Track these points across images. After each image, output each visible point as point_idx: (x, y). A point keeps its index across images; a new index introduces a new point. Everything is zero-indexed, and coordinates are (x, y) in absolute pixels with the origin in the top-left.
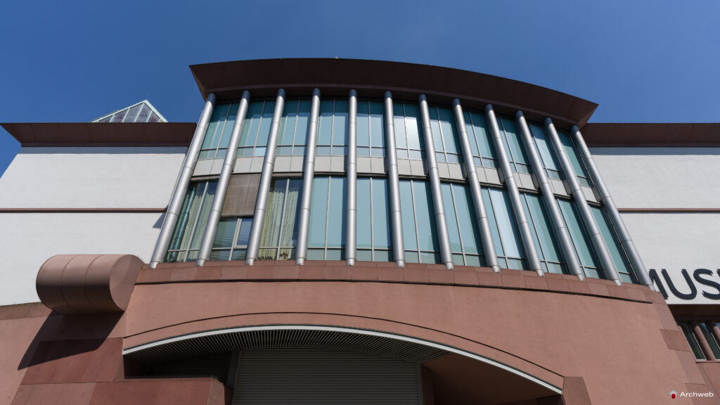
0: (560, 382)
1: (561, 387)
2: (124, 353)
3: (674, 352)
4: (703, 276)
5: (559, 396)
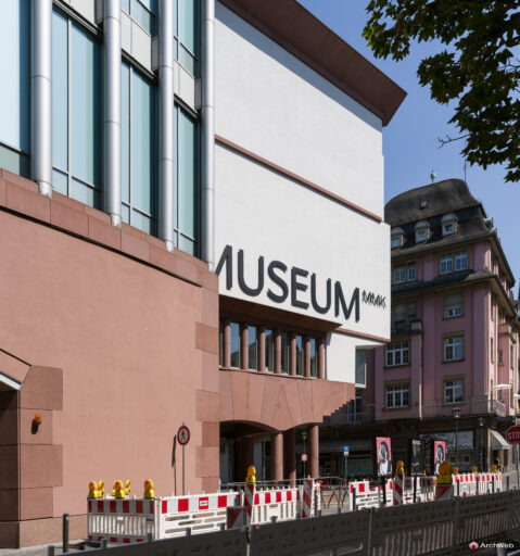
0: (21, 372)
1: (21, 379)
3: (200, 352)
4: (277, 271)
5: (14, 391)
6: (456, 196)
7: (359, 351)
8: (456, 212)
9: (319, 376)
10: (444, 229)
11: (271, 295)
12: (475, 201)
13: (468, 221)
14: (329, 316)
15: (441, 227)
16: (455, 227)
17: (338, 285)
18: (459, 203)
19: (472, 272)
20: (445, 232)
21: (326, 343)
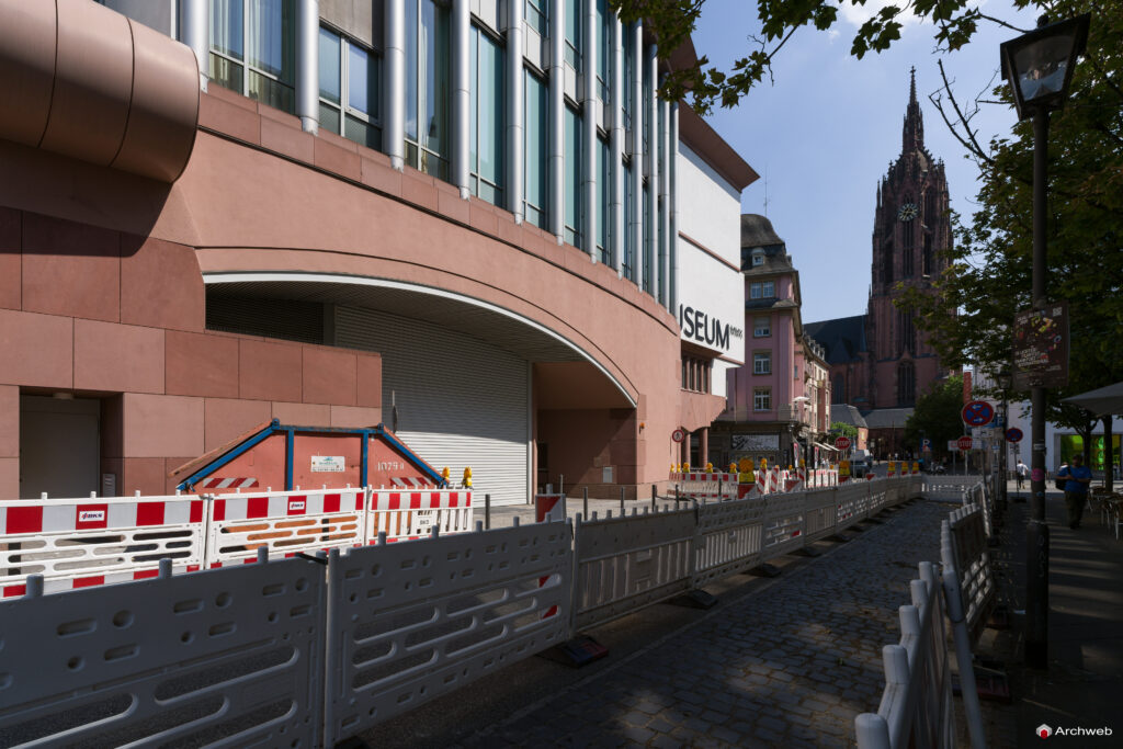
2: (208, 279)
5: (634, 409)
6: (762, 232)
7: (728, 371)
8: (764, 247)
9: (707, 391)
10: (754, 260)
11: (686, 332)
12: (779, 240)
13: (774, 255)
14: (713, 347)
15: (751, 258)
16: (763, 260)
17: (718, 322)
18: (764, 238)
19: (778, 300)
20: (754, 263)
21: (711, 366)
